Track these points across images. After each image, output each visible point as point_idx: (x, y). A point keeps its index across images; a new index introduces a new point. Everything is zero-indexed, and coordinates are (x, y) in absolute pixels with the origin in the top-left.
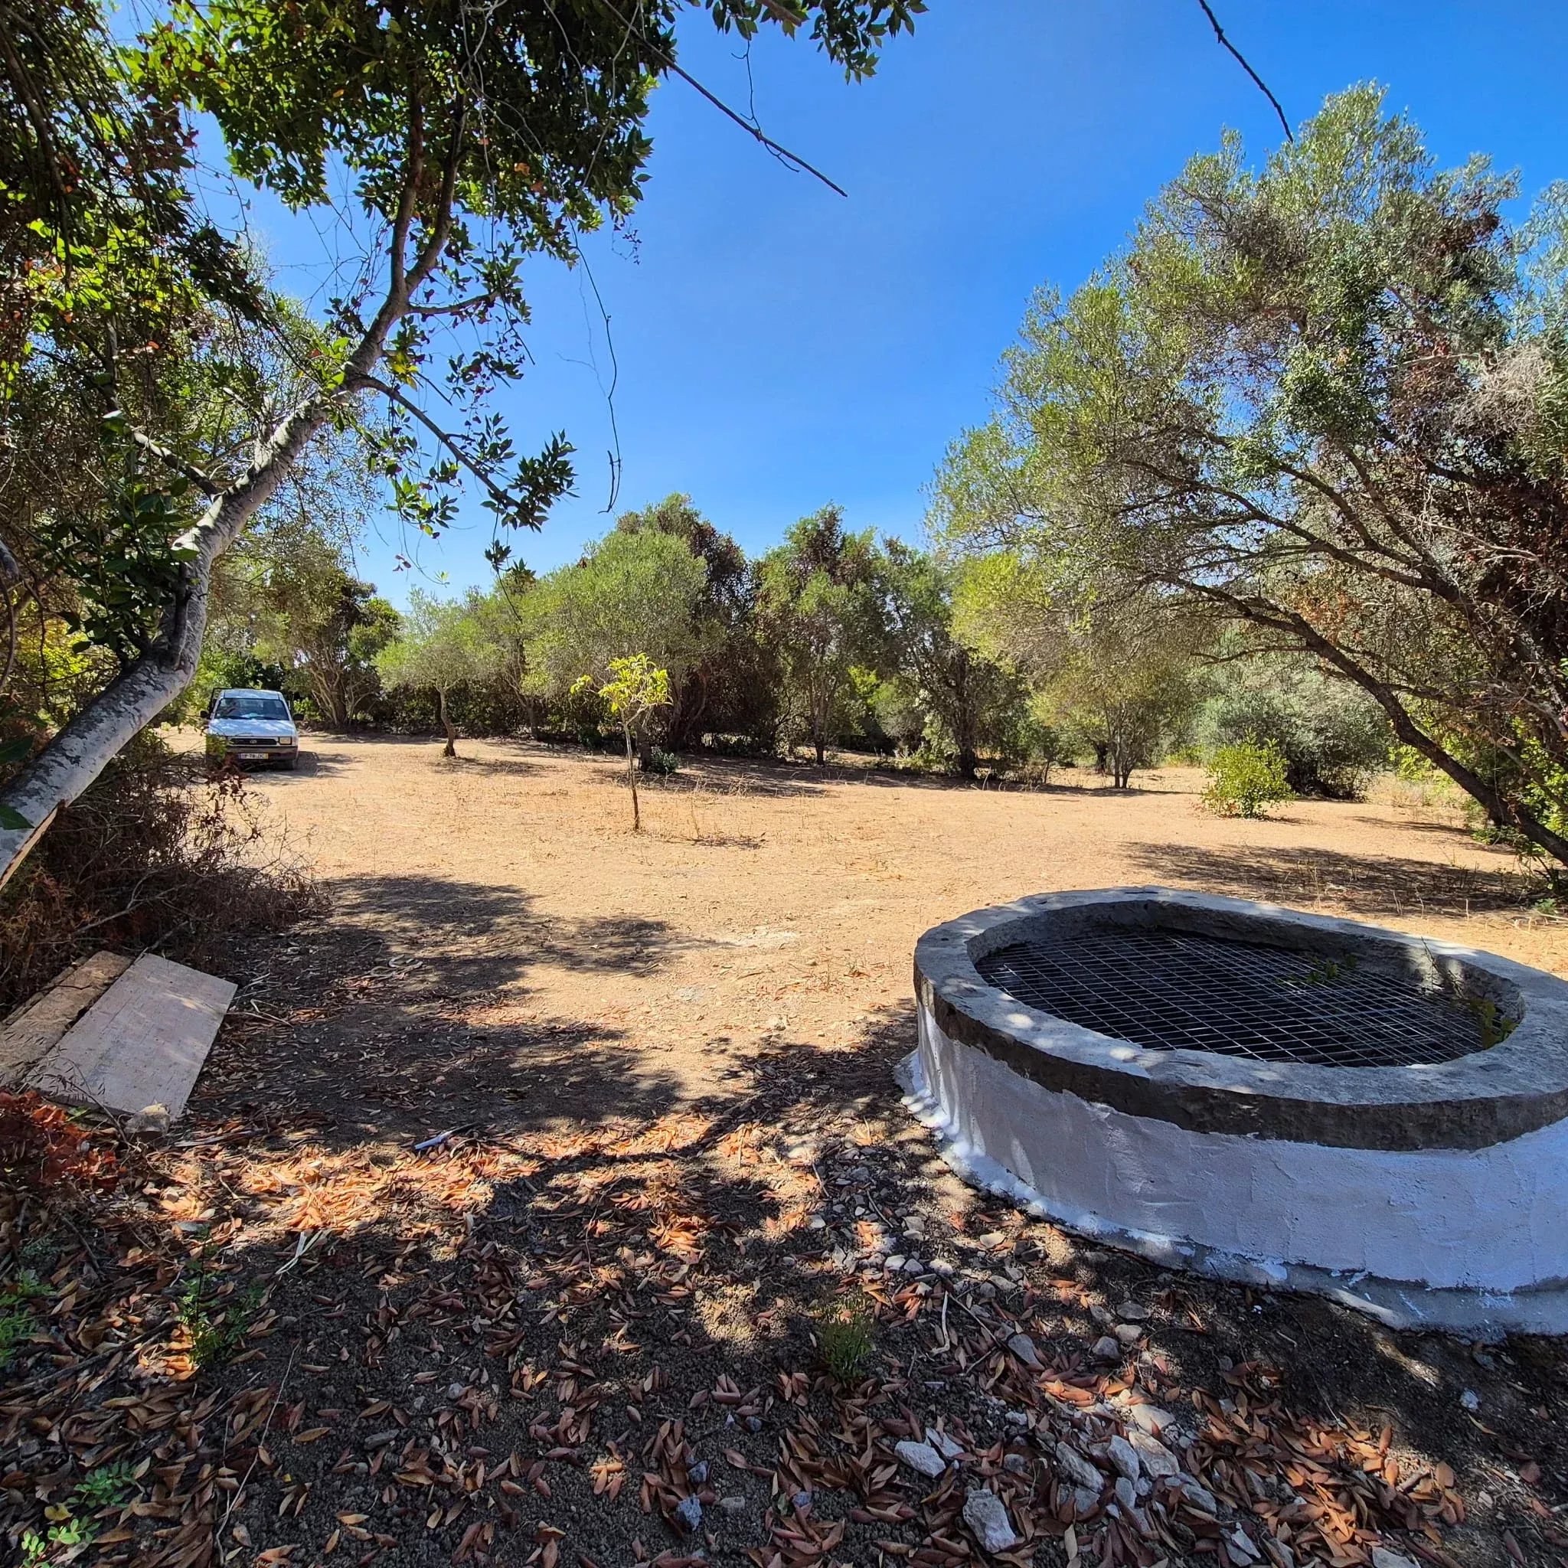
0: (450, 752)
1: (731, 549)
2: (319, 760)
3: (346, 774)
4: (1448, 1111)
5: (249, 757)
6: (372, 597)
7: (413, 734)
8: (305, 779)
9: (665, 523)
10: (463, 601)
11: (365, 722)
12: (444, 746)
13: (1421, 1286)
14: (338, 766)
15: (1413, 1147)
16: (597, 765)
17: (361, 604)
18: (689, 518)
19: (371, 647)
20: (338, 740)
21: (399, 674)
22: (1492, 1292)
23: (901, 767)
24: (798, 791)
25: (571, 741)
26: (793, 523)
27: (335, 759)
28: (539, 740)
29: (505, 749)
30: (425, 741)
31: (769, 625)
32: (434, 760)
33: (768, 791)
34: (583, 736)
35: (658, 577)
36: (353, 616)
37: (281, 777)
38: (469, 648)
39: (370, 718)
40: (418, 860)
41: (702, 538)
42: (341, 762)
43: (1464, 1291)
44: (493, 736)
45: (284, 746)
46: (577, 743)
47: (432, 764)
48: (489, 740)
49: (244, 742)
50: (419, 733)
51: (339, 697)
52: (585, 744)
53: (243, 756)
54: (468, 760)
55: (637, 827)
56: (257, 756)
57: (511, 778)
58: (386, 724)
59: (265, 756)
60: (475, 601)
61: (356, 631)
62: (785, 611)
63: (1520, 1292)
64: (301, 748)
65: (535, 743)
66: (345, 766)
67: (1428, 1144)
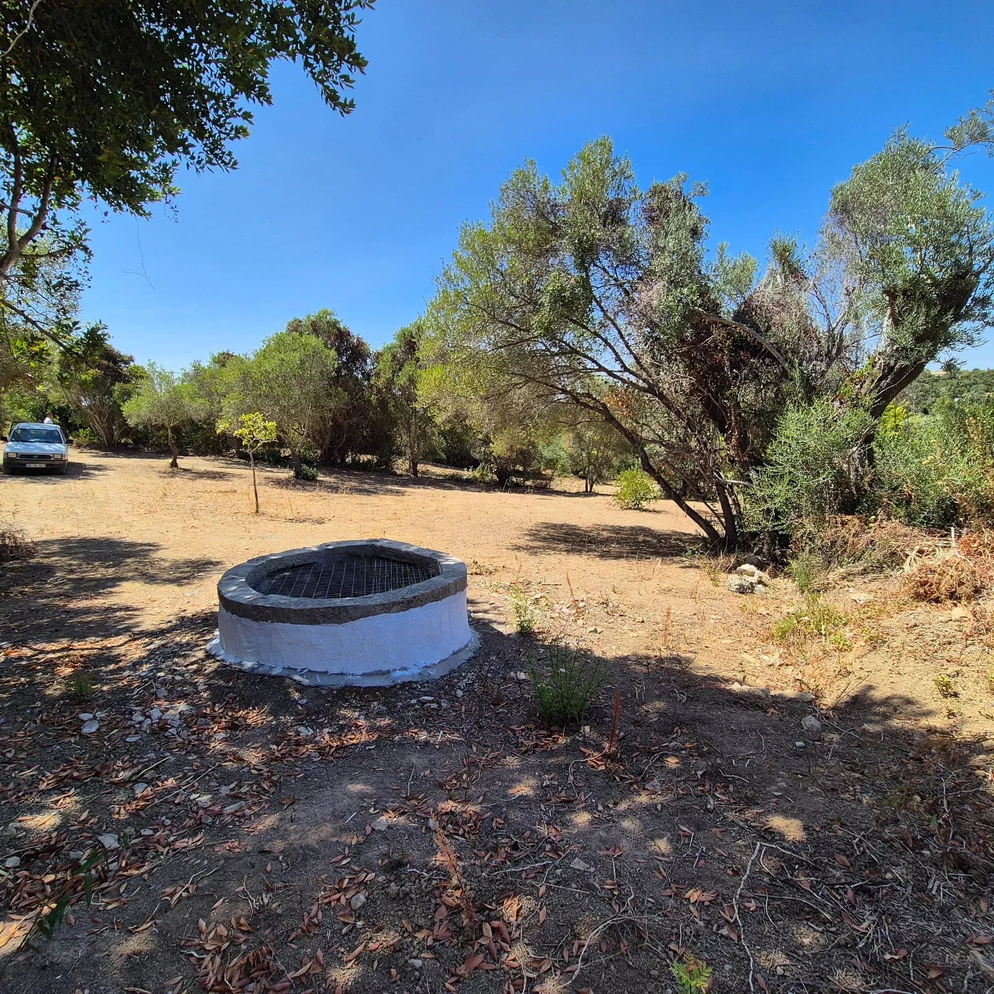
0: (174, 464)
1: (360, 344)
2: (86, 469)
3: (98, 478)
4: (331, 610)
5: (32, 466)
6: (132, 364)
7: (158, 452)
8: (70, 480)
9: (315, 328)
10: (190, 369)
11: (126, 444)
12: (170, 460)
13: (326, 673)
14: (96, 472)
15: (319, 623)
16: (268, 474)
17: (125, 369)
18: (334, 324)
19: (127, 395)
20: (106, 456)
21: (139, 416)
22: (353, 675)
23: (465, 477)
24: (391, 491)
25: (261, 459)
26: (398, 330)
27: (98, 468)
28: (240, 458)
29: (216, 463)
30: (159, 458)
31: (379, 391)
32: (163, 470)
33: (369, 491)
34: (268, 456)
35: (303, 362)
36: (119, 377)
37: (53, 479)
38: (186, 401)
39: (130, 441)
40: (113, 529)
41: (342, 336)
42: (100, 470)
43: (342, 674)
44: (211, 455)
45: (57, 460)
46: (264, 460)
47: (160, 472)
48: (208, 457)
49: (30, 457)
50: (161, 452)
51: (108, 428)
52: (270, 461)
53: (28, 466)
54: (185, 470)
55: (257, 512)
56: (38, 466)
57: (209, 481)
58: (141, 446)
59: (44, 466)
60: (197, 369)
61: (117, 387)
62: (390, 383)
63: (363, 675)
64: (70, 460)
65: (238, 460)
66: (101, 473)
67: (324, 622)
